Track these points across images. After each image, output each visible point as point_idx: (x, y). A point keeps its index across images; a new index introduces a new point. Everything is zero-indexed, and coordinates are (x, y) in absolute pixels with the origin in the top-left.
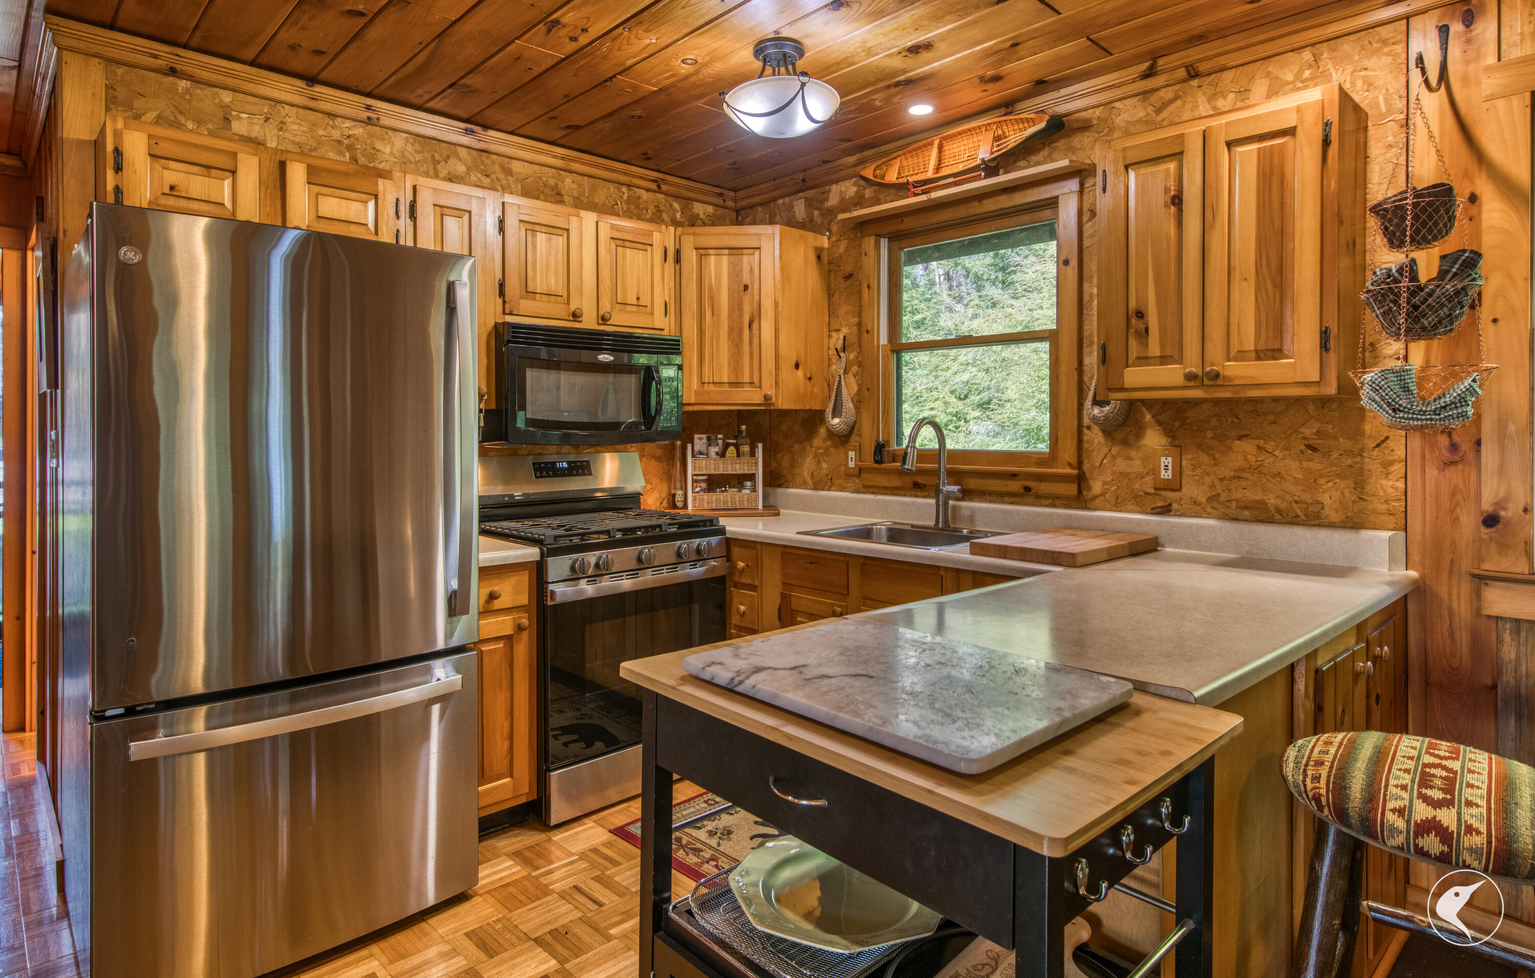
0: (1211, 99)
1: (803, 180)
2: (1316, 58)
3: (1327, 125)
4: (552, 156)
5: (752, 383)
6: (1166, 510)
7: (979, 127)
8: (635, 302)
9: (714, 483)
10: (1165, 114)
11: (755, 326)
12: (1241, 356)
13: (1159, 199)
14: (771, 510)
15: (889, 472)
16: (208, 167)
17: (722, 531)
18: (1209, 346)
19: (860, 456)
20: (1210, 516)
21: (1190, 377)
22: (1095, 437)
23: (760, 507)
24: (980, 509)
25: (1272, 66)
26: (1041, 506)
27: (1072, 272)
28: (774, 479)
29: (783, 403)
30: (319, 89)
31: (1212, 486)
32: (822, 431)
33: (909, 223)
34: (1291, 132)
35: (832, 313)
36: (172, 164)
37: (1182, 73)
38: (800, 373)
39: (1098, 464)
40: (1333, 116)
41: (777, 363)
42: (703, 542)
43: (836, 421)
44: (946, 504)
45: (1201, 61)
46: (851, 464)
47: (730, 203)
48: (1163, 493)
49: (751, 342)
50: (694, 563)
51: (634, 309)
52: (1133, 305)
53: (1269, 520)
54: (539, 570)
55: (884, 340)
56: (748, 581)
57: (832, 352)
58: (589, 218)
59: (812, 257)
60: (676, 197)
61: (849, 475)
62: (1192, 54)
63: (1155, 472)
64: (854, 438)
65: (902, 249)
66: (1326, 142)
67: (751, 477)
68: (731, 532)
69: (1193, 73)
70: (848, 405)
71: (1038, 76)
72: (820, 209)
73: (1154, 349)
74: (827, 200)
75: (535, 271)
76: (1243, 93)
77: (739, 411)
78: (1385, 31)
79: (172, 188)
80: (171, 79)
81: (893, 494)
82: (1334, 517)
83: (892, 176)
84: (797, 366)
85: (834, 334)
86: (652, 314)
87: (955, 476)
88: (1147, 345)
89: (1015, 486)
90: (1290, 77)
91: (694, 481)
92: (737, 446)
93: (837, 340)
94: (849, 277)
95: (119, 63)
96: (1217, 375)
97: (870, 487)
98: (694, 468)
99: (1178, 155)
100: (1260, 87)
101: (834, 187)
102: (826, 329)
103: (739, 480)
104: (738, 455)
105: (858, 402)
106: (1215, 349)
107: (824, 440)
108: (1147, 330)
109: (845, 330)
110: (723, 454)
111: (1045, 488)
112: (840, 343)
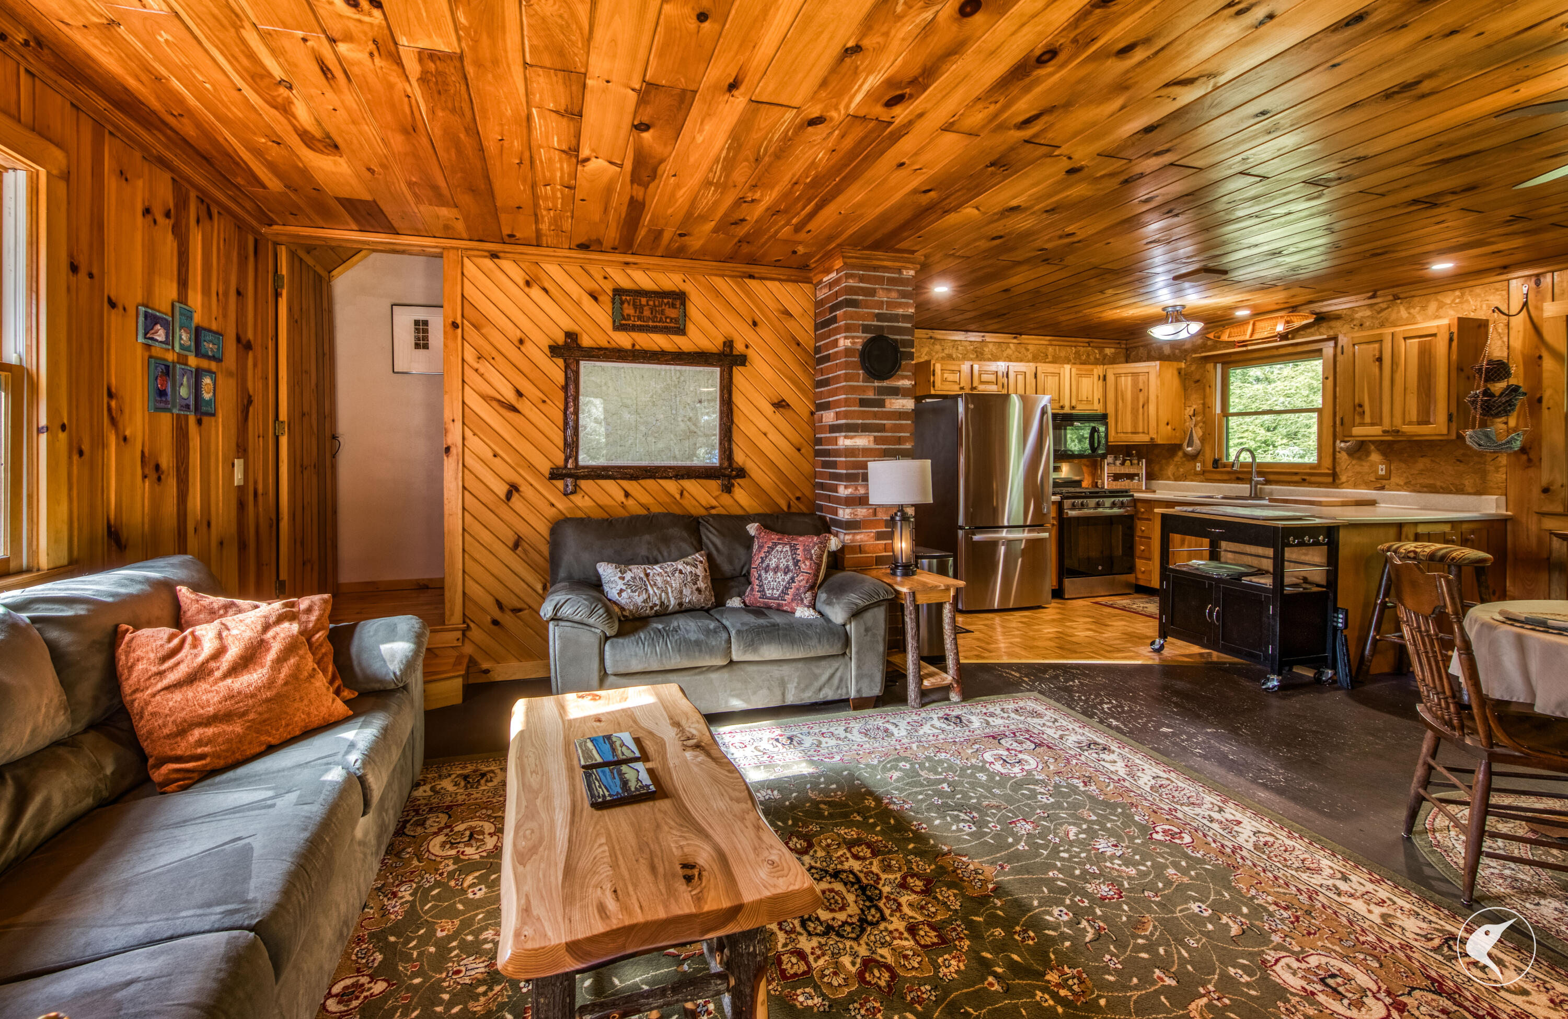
0: (1407, 309)
2: (1463, 295)
5: (1143, 433)
6: (1382, 488)
7: (1277, 317)
8: (1086, 399)
9: (1117, 478)
11: (1146, 408)
12: (1410, 424)
14: (1152, 488)
15: (1222, 472)
17: (1131, 495)
18: (1395, 420)
19: (1203, 464)
21: (1385, 432)
22: (1343, 457)
23: (1144, 487)
24: (1276, 489)
25: (1440, 297)
26: (1313, 486)
27: (1330, 382)
28: (1150, 477)
29: (1160, 442)
31: (1407, 478)
32: (1180, 454)
33: (1233, 358)
35: (1186, 397)
37: (1391, 298)
38: (1169, 427)
39: (1344, 469)
41: (1157, 422)
43: (1190, 449)
44: (1256, 487)
45: (1402, 293)
46: (1198, 469)
47: (1123, 346)
48: (1381, 481)
49: (1143, 414)
51: (1086, 402)
52: (1356, 401)
53: (1437, 492)
55: (1218, 411)
57: (1187, 417)
58: (1067, 368)
59: (1176, 373)
60: (1097, 348)
61: (1196, 474)
62: (1397, 291)
63: (1376, 471)
64: (1200, 457)
65: (1229, 366)
67: (1137, 475)
69: (1396, 297)
70: (1197, 441)
71: (1313, 297)
72: (1179, 348)
73: (1367, 420)
74: (1183, 344)
76: (1424, 308)
77: (1134, 445)
78: (1498, 285)
82: (1471, 490)
83: (1225, 337)
84: (1167, 424)
85: (1188, 408)
86: (1093, 403)
87: (1260, 474)
88: (1364, 418)
89: (1296, 479)
90: (1448, 301)
91: (1108, 477)
92: (1131, 461)
93: (1189, 411)
94: (1198, 381)
96: (1399, 431)
97: (1210, 480)
98: (1108, 471)
99: (1379, 342)
100: (1433, 306)
102: (1183, 406)
103: (1131, 477)
104: (1131, 465)
105: (1203, 440)
106: (1398, 421)
107: (1182, 458)
108: (1364, 412)
109: (1195, 407)
110: (1123, 464)
111: (1313, 479)
112: (1191, 413)
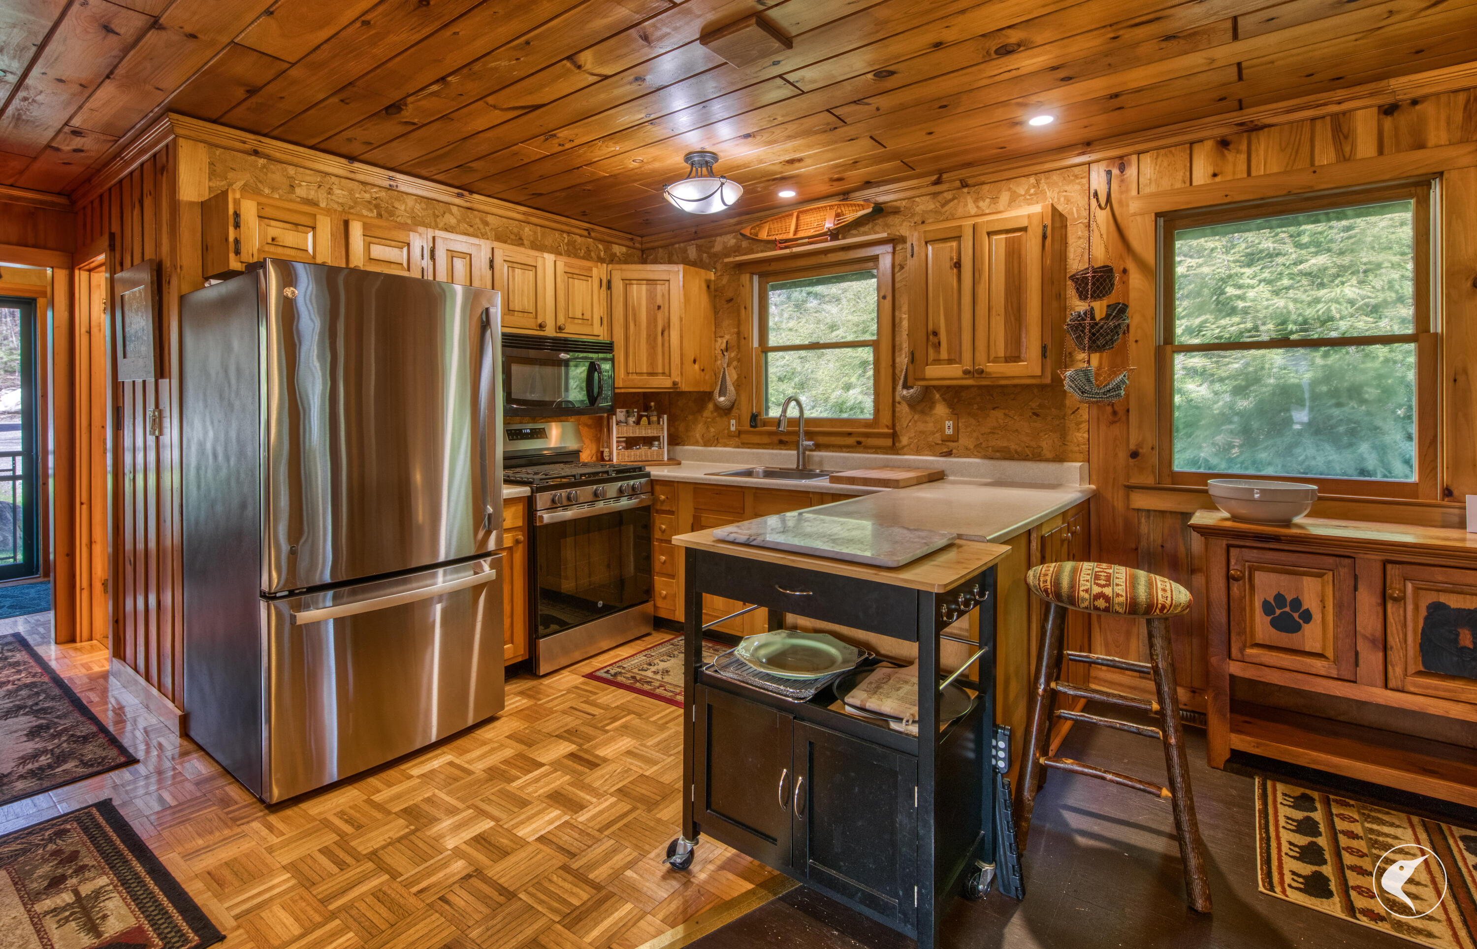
0: (976, 201)
1: (696, 232)
2: (1038, 182)
3: (1045, 227)
4: (517, 212)
5: (663, 373)
6: (949, 454)
7: (825, 207)
8: (580, 317)
9: (630, 443)
11: (666, 333)
12: (996, 360)
13: (947, 264)
14: (674, 461)
15: (761, 433)
16: (297, 225)
17: (648, 475)
18: (977, 354)
19: (739, 422)
20: (976, 457)
21: (966, 372)
22: (903, 409)
23: (666, 459)
24: (826, 456)
25: (1012, 185)
26: (868, 453)
27: (888, 303)
28: (674, 440)
29: (684, 387)
30: (357, 165)
31: (978, 439)
32: (710, 406)
33: (774, 267)
34: (1024, 229)
35: (717, 325)
36: (273, 223)
37: (958, 184)
38: (697, 366)
39: (905, 426)
40: (1048, 222)
41: (682, 359)
42: (637, 482)
43: (722, 399)
44: (804, 453)
45: (969, 177)
46: (733, 428)
47: (638, 245)
48: (947, 443)
49: (663, 345)
50: (630, 497)
51: (580, 321)
52: (931, 327)
53: (1011, 458)
54: (530, 503)
55: (756, 344)
56: (668, 508)
57: (718, 352)
58: (549, 258)
59: (704, 286)
60: (601, 241)
61: (730, 436)
62: (964, 173)
63: (942, 430)
64: (735, 412)
65: (768, 283)
66: (1044, 237)
67: (657, 438)
68: (655, 476)
69: (964, 184)
70: (731, 388)
71: (867, 179)
72: (707, 253)
73: (944, 355)
74: (713, 247)
75: (514, 296)
76: (995, 200)
78: (1076, 170)
79: (273, 239)
80: (253, 157)
81: (764, 448)
82: (1049, 455)
83: (763, 235)
84: (695, 361)
85: (719, 339)
86: (592, 325)
87: (809, 435)
88: (939, 352)
89: (851, 441)
90: (1022, 194)
91: (617, 442)
92: (648, 417)
93: (721, 343)
94: (731, 300)
95: (217, 146)
96: (982, 371)
97: (747, 444)
98: (618, 432)
99: (958, 238)
100: (1005, 197)
101: (718, 238)
102: (713, 336)
103: (648, 441)
104: (649, 423)
105: (738, 386)
106: (981, 356)
107: (712, 413)
108: (939, 343)
109: (727, 337)
110: (638, 422)
111: (871, 441)
112: (724, 346)
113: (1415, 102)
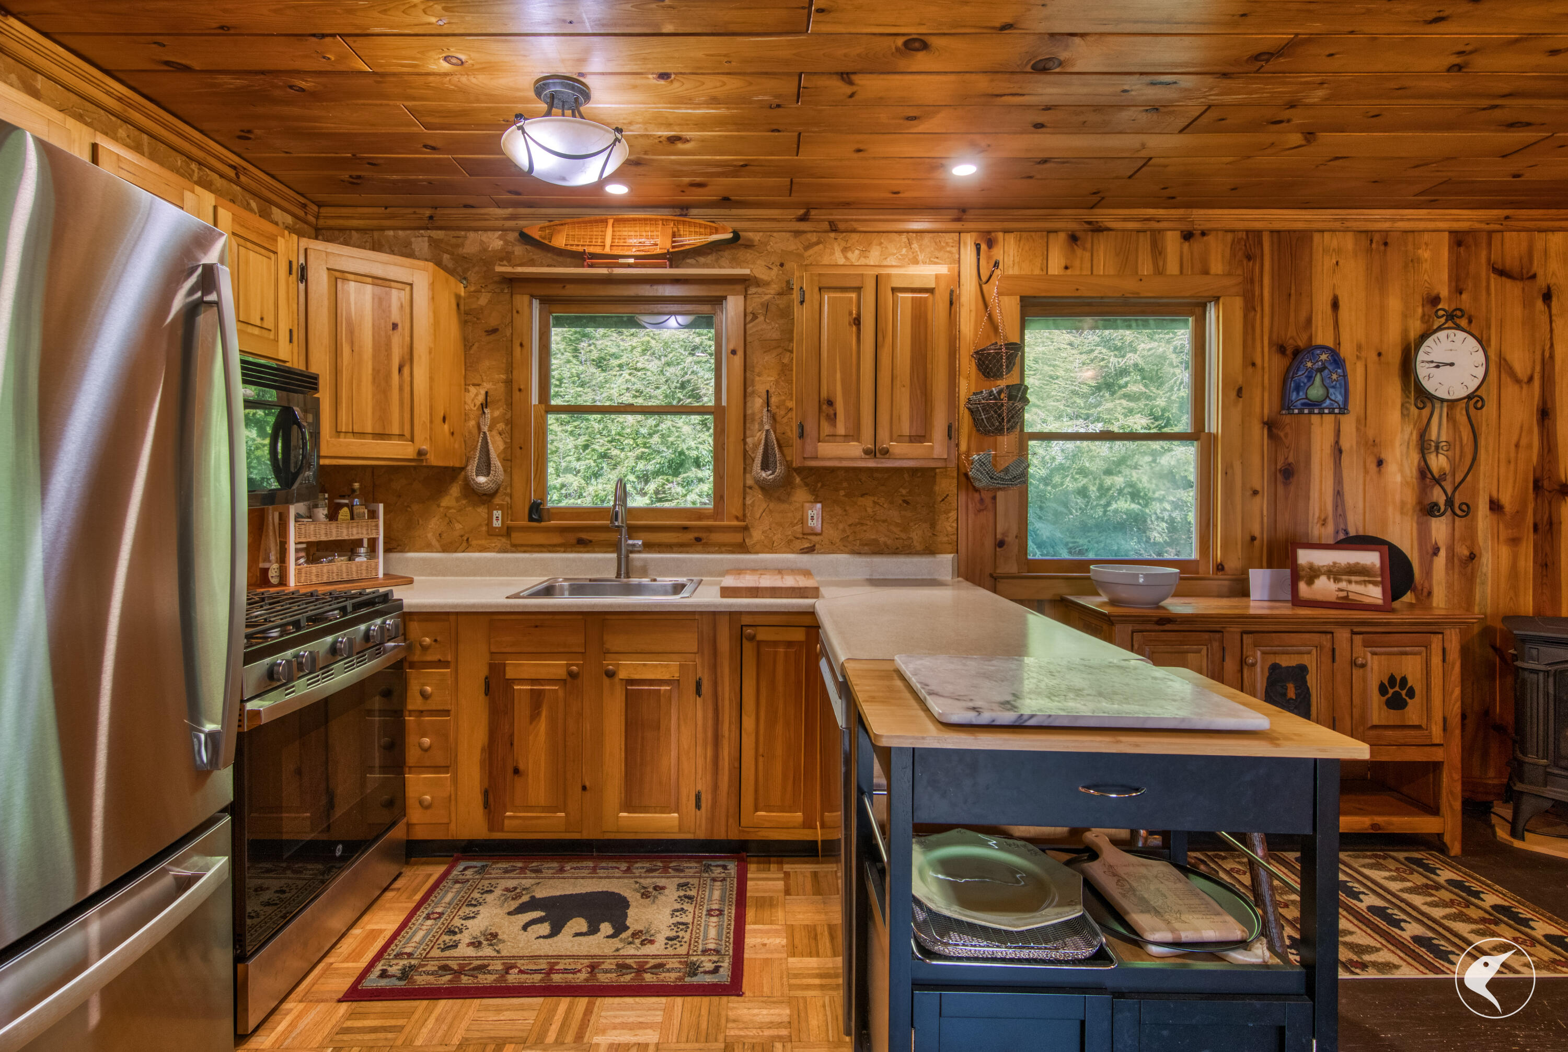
0: (845, 250)
1: (431, 218)
2: (910, 242)
3: (952, 292)
5: (401, 436)
6: (810, 550)
8: (258, 323)
10: (811, 252)
11: (406, 370)
12: (900, 438)
13: (846, 319)
15: (546, 530)
17: (399, 604)
18: (880, 431)
19: (508, 514)
20: (842, 552)
21: (867, 452)
22: (756, 495)
23: (381, 575)
24: (652, 559)
25: (883, 240)
26: (709, 553)
27: (738, 360)
29: (433, 460)
31: (844, 531)
32: (460, 489)
33: (572, 290)
34: (931, 291)
35: (469, 365)
37: (826, 226)
39: (758, 516)
40: (954, 287)
41: (431, 415)
43: (482, 479)
45: (840, 220)
46: (497, 524)
47: (311, 219)
48: (809, 537)
49: (401, 389)
51: (256, 331)
52: (824, 394)
55: (535, 400)
56: (435, 658)
57: (472, 407)
58: (206, 198)
59: (451, 305)
60: (255, 194)
61: (492, 533)
62: (837, 215)
63: (804, 521)
64: (501, 498)
65: (551, 313)
66: (951, 303)
68: (410, 606)
69: (833, 228)
70: (494, 463)
71: (726, 194)
72: (452, 254)
73: (841, 429)
74: (463, 245)
76: (865, 253)
77: (373, 468)
78: (947, 237)
81: (550, 552)
82: (919, 547)
83: (560, 241)
84: (445, 419)
85: (473, 390)
86: (276, 340)
88: (835, 426)
89: (689, 537)
91: (297, 550)
92: (351, 507)
93: (476, 396)
94: (495, 331)
96: (885, 451)
97: (522, 545)
98: (298, 533)
99: (858, 289)
100: (876, 252)
101: (471, 235)
102: (463, 383)
103: (349, 547)
104: (352, 518)
105: (508, 460)
106: (883, 434)
107: (457, 499)
108: (835, 414)
109: (487, 386)
110: (331, 517)
111: (716, 537)
112: (481, 398)
113: (1203, 234)
